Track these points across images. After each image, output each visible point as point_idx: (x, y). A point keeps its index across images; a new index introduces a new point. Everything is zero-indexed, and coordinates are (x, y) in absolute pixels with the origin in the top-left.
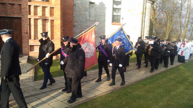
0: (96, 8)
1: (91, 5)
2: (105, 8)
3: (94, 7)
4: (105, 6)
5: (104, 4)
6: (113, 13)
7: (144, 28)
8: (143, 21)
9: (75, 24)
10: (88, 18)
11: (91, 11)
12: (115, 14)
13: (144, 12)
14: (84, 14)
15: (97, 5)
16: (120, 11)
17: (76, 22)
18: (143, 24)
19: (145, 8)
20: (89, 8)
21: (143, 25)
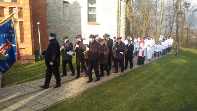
0: (70, 7)
1: (65, 4)
2: (80, 7)
3: (68, 6)
4: (80, 5)
5: (78, 3)
6: (88, 12)
7: (120, 27)
8: (119, 20)
9: (49, 24)
10: (62, 18)
11: (65, 10)
12: (90, 13)
13: (119, 10)
14: (58, 14)
15: (71, 4)
16: (95, 10)
17: (50, 22)
18: (119, 22)
19: (119, 6)
20: (63, 7)
21: (119, 24)
